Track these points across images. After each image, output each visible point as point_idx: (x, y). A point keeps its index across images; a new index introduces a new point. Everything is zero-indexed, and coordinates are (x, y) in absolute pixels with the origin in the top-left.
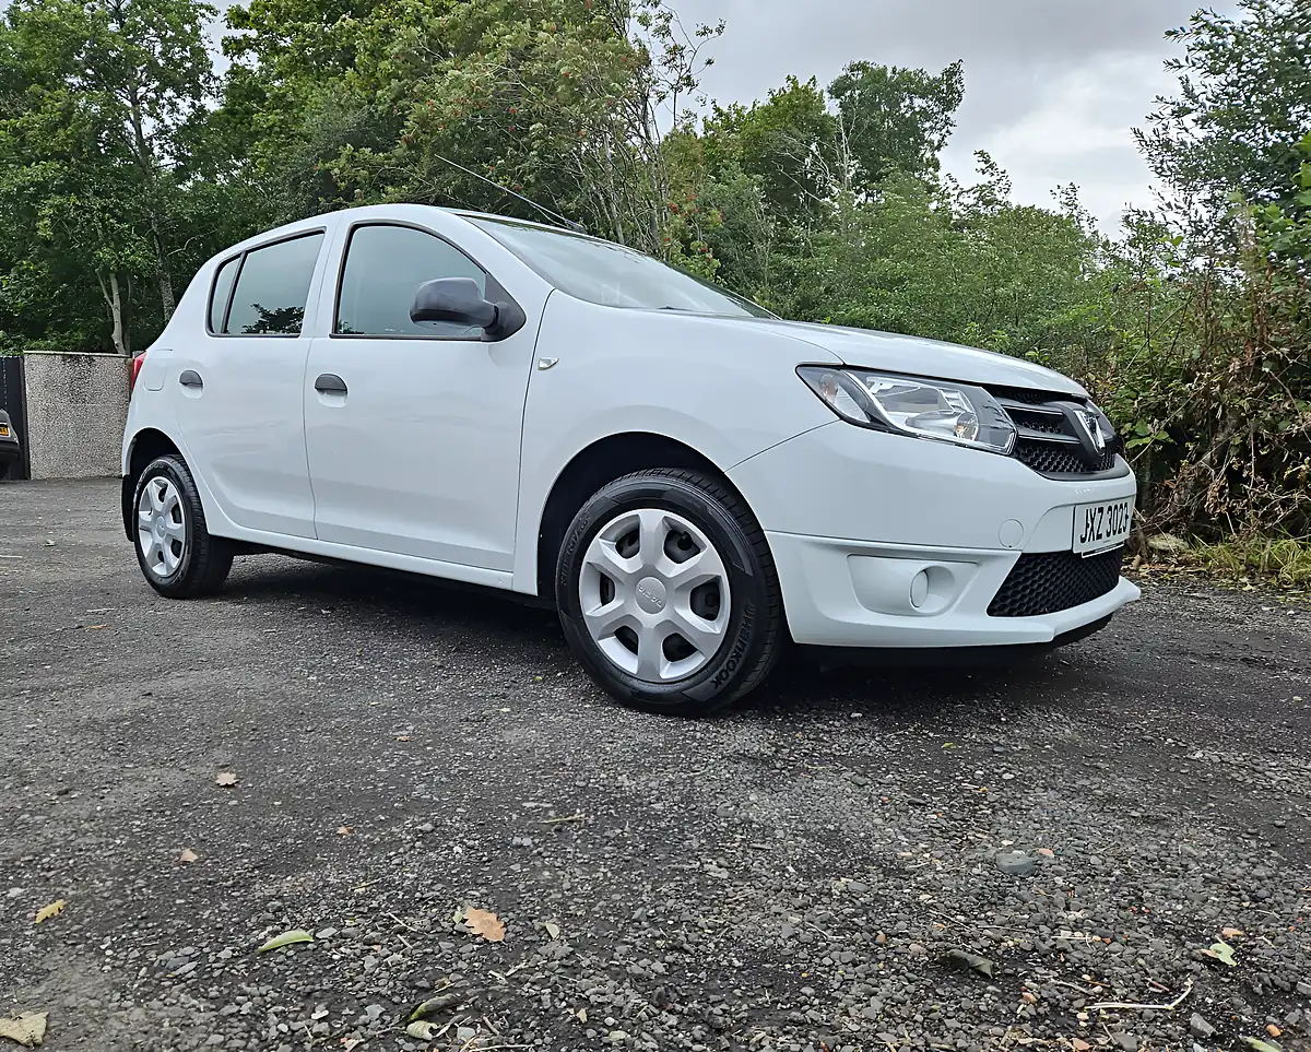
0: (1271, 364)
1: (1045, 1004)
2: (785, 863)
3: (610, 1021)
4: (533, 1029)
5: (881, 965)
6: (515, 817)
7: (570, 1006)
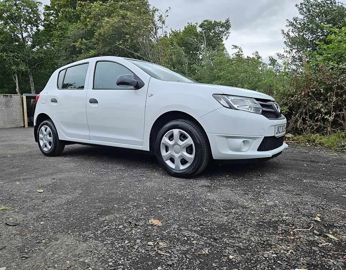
0: (311, 93)
1: (283, 231)
2: (220, 207)
3: (192, 239)
4: (176, 242)
5: (247, 225)
6: (155, 201)
7: (182, 237)
